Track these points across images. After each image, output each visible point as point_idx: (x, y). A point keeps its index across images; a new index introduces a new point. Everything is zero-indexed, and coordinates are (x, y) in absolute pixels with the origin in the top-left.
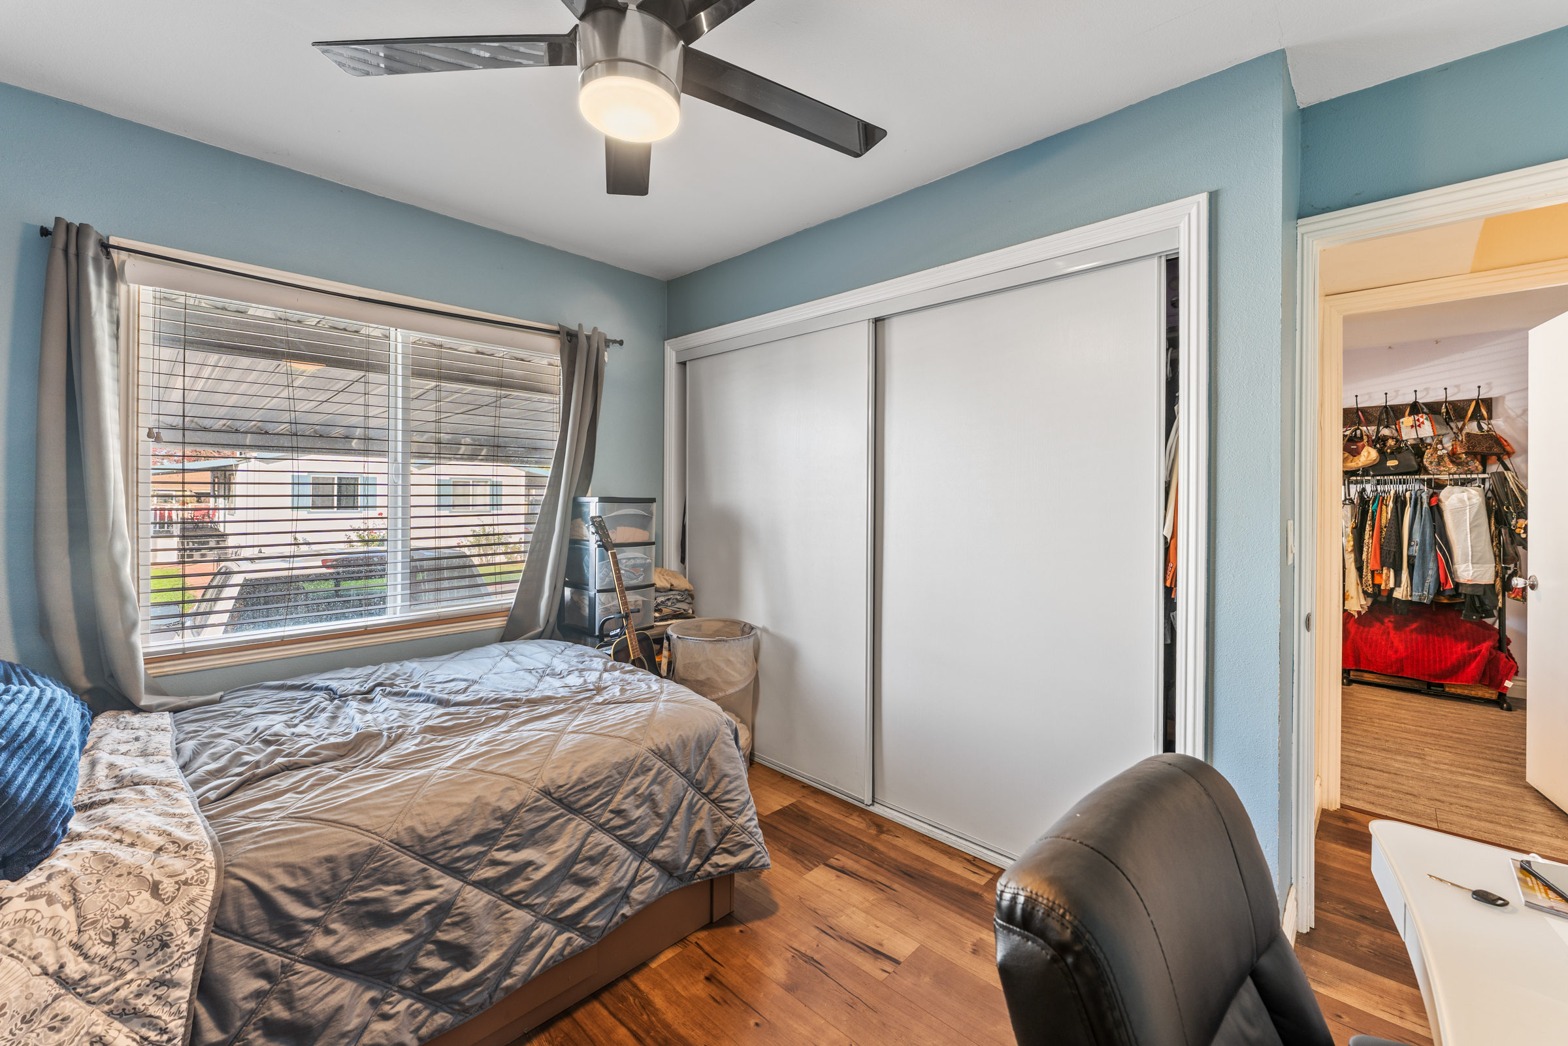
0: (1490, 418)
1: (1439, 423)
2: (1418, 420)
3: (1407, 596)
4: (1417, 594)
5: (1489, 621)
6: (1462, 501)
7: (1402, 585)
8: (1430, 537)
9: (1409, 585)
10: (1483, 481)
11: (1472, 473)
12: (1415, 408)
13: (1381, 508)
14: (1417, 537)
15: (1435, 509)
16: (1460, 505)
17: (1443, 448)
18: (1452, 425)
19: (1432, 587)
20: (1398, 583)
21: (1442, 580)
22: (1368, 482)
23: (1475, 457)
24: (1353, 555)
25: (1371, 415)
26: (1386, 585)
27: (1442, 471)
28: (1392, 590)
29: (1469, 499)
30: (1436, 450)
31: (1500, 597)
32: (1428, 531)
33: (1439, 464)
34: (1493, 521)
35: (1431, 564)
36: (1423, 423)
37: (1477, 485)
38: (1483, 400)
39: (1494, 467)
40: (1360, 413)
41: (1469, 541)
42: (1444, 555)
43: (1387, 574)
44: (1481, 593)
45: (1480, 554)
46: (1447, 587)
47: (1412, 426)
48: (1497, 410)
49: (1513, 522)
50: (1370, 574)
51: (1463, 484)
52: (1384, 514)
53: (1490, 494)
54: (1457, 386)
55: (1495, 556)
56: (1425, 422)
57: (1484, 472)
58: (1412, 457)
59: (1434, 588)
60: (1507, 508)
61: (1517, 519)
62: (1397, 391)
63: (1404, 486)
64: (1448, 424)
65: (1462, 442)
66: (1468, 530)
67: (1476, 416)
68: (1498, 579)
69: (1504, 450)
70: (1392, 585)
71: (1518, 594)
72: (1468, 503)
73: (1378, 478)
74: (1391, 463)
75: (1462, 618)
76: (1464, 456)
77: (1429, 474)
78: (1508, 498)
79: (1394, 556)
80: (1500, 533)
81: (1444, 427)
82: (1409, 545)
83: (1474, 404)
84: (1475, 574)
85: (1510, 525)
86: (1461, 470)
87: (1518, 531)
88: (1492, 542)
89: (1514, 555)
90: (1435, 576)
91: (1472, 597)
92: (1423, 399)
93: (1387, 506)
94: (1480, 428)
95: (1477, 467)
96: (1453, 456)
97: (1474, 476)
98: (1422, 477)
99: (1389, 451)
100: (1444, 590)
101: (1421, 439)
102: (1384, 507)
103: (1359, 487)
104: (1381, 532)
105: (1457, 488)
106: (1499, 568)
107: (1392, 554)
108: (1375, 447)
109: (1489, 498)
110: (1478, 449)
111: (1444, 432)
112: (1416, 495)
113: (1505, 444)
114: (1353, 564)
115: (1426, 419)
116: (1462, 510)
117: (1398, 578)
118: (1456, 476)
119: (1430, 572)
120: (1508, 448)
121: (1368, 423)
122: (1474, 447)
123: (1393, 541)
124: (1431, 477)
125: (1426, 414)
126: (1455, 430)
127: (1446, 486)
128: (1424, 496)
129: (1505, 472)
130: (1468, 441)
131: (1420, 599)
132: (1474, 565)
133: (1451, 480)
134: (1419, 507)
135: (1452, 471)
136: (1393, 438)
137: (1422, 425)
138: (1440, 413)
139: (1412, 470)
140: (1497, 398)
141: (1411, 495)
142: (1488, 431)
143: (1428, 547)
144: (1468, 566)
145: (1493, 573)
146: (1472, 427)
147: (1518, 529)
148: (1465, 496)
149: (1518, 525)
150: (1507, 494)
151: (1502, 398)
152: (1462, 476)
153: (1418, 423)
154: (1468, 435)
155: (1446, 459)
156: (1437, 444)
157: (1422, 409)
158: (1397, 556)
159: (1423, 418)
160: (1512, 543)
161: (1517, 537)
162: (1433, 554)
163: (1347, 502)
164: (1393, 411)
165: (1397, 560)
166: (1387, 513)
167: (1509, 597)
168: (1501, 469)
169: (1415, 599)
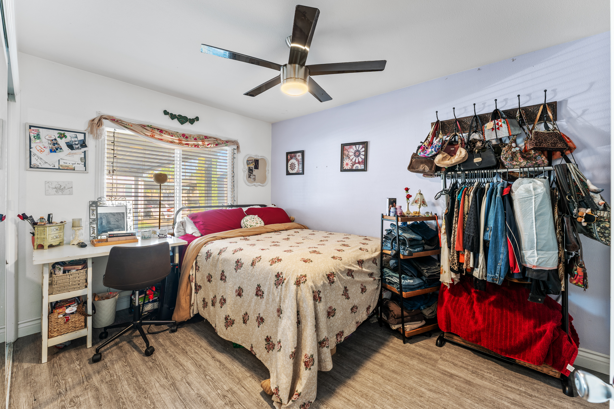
0: (555, 119)
1: (513, 125)
2: (498, 124)
3: (482, 276)
4: (490, 275)
5: (553, 297)
6: (528, 191)
7: (479, 266)
8: (501, 224)
9: (485, 267)
10: (550, 172)
11: (539, 166)
12: (496, 115)
13: (464, 197)
14: (491, 224)
15: (506, 198)
16: (526, 195)
17: (517, 146)
18: (525, 127)
19: (503, 270)
20: (476, 264)
21: (511, 264)
22: (459, 176)
23: (543, 152)
24: (446, 236)
25: (466, 123)
26: (467, 265)
27: (514, 165)
28: (472, 269)
29: (534, 189)
30: (511, 147)
31: (563, 282)
32: (500, 218)
33: (512, 159)
34: (556, 210)
35: (502, 250)
36: (501, 126)
37: (543, 176)
38: (549, 104)
39: (559, 162)
40: (458, 123)
41: (534, 229)
42: (513, 241)
43: (467, 255)
44: (545, 279)
45: (544, 242)
46: (515, 271)
47: (493, 129)
48: (561, 112)
49: (575, 211)
50: (455, 254)
51: (531, 177)
52: (466, 203)
53: (554, 186)
54: (529, 95)
55: (558, 243)
56: (503, 125)
57: (550, 165)
58: (492, 155)
59: (505, 271)
60: (570, 197)
61: (578, 208)
62: (484, 104)
63: (485, 179)
64: (521, 126)
65: (531, 140)
66: (534, 219)
67: (544, 118)
68: (561, 265)
69: (567, 145)
70: (471, 265)
71: (579, 281)
72: (533, 193)
73: (467, 172)
74: (477, 160)
75: (529, 300)
76: (533, 152)
77: (505, 168)
78: (570, 189)
79: (473, 240)
80: (563, 221)
81: (518, 128)
82: (485, 230)
83: (542, 107)
84: (540, 261)
85: (572, 214)
86: (530, 164)
87: (579, 219)
88: (556, 229)
89: (576, 243)
90: (505, 260)
91: (537, 282)
92: (502, 107)
93: (469, 196)
94: (547, 127)
95: (543, 161)
96: (525, 154)
97: (541, 168)
98: (499, 171)
99: (477, 151)
100: (513, 273)
101: (501, 139)
102: (466, 196)
103: (453, 181)
104: (464, 218)
105: (525, 180)
106: (562, 253)
107: (471, 238)
108: (466, 148)
109: (554, 189)
110: (544, 145)
111: (517, 132)
112: (493, 186)
113: (568, 140)
114: (446, 244)
115: (504, 122)
116: (529, 198)
117: (476, 260)
118: (526, 169)
119: (501, 256)
120: (570, 144)
121: (463, 130)
122: (541, 143)
123: (472, 227)
124: (506, 170)
125: (504, 118)
126: (527, 131)
127: (518, 178)
128: (499, 187)
129: (568, 164)
130: (536, 138)
131: (493, 280)
132: (539, 252)
133: (521, 173)
134: (493, 196)
135: (523, 165)
136: (480, 141)
137: (500, 128)
138: (515, 118)
139: (492, 165)
140: (561, 102)
141: (489, 186)
142: (553, 130)
143: (500, 233)
144: (533, 253)
145: (557, 259)
146: (541, 128)
147: (580, 218)
148: (531, 186)
149: (580, 214)
150: (569, 185)
151: (566, 101)
152: (530, 169)
153: (497, 126)
154: (537, 133)
155: (519, 155)
156: (512, 143)
157: (502, 115)
158: (475, 240)
159: (501, 122)
160: (574, 230)
161: (578, 225)
162: (504, 240)
163: (443, 193)
164: (481, 119)
165: (475, 243)
166: (469, 201)
167: (571, 282)
168: (564, 162)
169: (489, 280)
